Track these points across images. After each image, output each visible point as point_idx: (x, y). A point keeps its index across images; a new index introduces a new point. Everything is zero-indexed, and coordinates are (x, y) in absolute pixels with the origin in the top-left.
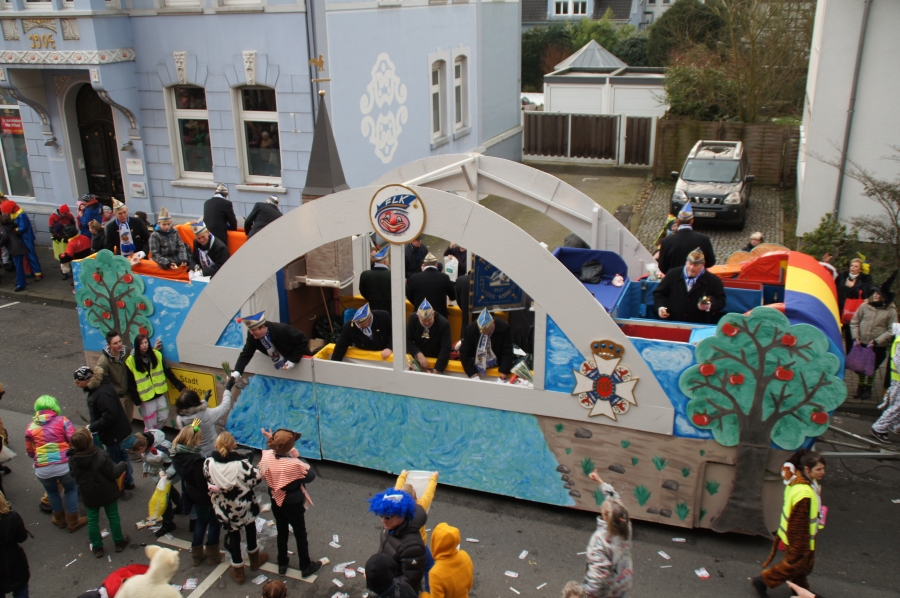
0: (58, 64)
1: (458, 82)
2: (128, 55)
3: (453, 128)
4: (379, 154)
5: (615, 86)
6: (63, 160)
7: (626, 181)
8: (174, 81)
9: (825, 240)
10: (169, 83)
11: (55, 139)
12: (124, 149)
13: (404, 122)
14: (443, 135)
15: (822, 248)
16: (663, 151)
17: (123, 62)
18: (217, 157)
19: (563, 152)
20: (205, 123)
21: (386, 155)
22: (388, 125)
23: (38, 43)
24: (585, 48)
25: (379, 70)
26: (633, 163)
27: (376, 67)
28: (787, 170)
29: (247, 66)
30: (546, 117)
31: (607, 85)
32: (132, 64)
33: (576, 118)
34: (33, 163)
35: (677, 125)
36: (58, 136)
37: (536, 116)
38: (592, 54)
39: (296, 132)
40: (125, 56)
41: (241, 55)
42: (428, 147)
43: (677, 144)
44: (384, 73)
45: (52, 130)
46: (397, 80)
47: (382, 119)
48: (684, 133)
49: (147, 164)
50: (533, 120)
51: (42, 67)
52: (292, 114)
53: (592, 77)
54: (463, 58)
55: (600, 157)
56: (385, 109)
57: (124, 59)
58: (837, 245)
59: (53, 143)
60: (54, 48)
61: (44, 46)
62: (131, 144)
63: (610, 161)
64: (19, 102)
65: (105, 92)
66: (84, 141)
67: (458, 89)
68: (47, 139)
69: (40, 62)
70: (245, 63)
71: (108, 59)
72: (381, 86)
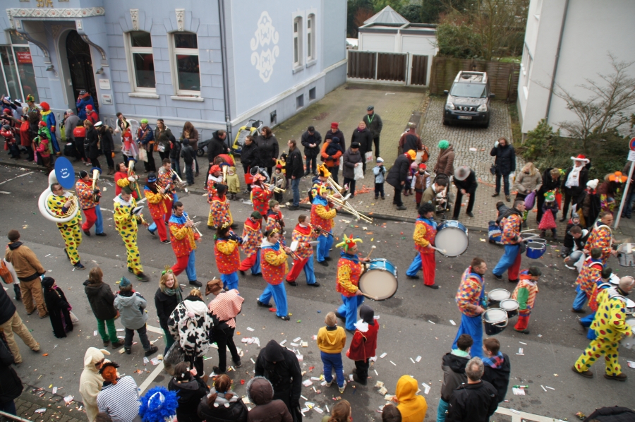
0: (55, 17)
1: (309, 31)
2: (100, 11)
3: (306, 60)
4: (261, 76)
5: (403, 35)
6: (58, 80)
7: (412, 95)
8: (130, 29)
9: (541, 135)
10: (127, 30)
11: (53, 66)
12: (98, 73)
13: (277, 56)
14: (300, 65)
15: (539, 140)
16: (436, 77)
17: (97, 16)
18: (158, 78)
19: (372, 76)
20: (150, 56)
21: (266, 77)
22: (267, 58)
23: (42, 4)
24: (383, 10)
25: (262, 22)
26: (416, 84)
27: (260, 21)
28: (512, 91)
29: (178, 19)
30: (362, 54)
31: (399, 34)
32: (103, 17)
33: (381, 55)
34: (38, 81)
35: (445, 60)
36: (55, 64)
37: (356, 53)
38: (388, 15)
39: (210, 62)
40: (98, 12)
41: (175, 12)
42: (291, 73)
43: (445, 73)
44: (265, 24)
45: (50, 60)
46: (273, 29)
47: (264, 54)
48: (449, 67)
49: (113, 82)
50: (353, 55)
51: (44, 19)
52: (208, 50)
53: (389, 29)
54: (312, 16)
55: (395, 80)
56: (266, 47)
57: (97, 14)
58: (547, 139)
59: (52, 69)
60: (52, 7)
61: (46, 5)
62: (102, 69)
63: (402, 82)
64: (29, 42)
65: (86, 36)
66: (71, 67)
67: (309, 35)
68: (48, 66)
69: (43, 16)
70: (177, 17)
71: (88, 14)
72: (263, 33)
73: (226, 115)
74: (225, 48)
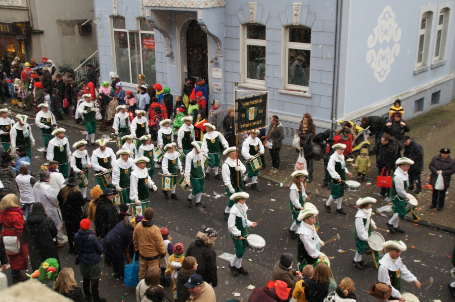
0: (180, 8)
1: (440, 27)
2: (221, 3)
3: (432, 59)
4: (376, 75)
6: (175, 66)
8: (247, 21)
10: (244, 22)
11: (172, 53)
12: (212, 62)
13: (397, 54)
14: (424, 65)
17: (217, 7)
18: (268, 71)
20: (264, 48)
21: (381, 77)
22: (385, 56)
25: (384, 18)
27: (381, 16)
29: (295, 12)
32: (223, 9)
34: (158, 67)
36: (174, 51)
39: (322, 58)
40: (219, 4)
41: (292, 5)
42: (412, 73)
44: (386, 20)
45: (171, 47)
46: (395, 25)
47: (381, 52)
51: (170, 9)
52: (321, 46)
54: (446, 10)
56: (385, 45)
57: (218, 5)
59: (171, 55)
62: (216, 59)
64: (155, 29)
65: (205, 25)
66: (188, 55)
67: (440, 32)
68: (167, 53)
69: (170, 6)
70: (293, 11)
71: (209, 5)
72: (384, 29)
73: (332, 113)
74: (339, 44)
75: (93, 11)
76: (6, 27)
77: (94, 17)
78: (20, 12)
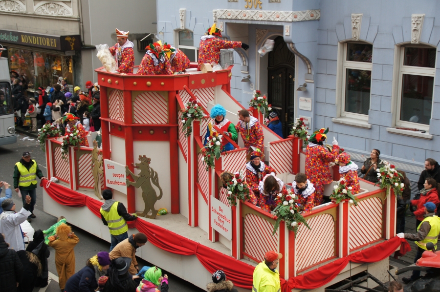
0: (262, 21)
2: (315, 15)
8: (348, 38)
10: (343, 39)
11: (249, 77)
12: (299, 89)
17: (310, 21)
20: (369, 73)
23: (250, 4)
29: (414, 27)
32: (317, 22)
36: (251, 75)
40: (312, 16)
41: (410, 17)
45: (248, 69)
49: (316, 103)
51: (250, 22)
57: (311, 18)
59: (247, 80)
60: (261, 8)
61: (253, 7)
62: (305, 85)
65: (293, 43)
66: (270, 80)
68: (243, 76)
69: (249, 18)
70: (412, 25)
71: (299, 18)
75: (155, 23)
76: (53, 41)
77: (156, 31)
78: (70, 24)
